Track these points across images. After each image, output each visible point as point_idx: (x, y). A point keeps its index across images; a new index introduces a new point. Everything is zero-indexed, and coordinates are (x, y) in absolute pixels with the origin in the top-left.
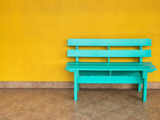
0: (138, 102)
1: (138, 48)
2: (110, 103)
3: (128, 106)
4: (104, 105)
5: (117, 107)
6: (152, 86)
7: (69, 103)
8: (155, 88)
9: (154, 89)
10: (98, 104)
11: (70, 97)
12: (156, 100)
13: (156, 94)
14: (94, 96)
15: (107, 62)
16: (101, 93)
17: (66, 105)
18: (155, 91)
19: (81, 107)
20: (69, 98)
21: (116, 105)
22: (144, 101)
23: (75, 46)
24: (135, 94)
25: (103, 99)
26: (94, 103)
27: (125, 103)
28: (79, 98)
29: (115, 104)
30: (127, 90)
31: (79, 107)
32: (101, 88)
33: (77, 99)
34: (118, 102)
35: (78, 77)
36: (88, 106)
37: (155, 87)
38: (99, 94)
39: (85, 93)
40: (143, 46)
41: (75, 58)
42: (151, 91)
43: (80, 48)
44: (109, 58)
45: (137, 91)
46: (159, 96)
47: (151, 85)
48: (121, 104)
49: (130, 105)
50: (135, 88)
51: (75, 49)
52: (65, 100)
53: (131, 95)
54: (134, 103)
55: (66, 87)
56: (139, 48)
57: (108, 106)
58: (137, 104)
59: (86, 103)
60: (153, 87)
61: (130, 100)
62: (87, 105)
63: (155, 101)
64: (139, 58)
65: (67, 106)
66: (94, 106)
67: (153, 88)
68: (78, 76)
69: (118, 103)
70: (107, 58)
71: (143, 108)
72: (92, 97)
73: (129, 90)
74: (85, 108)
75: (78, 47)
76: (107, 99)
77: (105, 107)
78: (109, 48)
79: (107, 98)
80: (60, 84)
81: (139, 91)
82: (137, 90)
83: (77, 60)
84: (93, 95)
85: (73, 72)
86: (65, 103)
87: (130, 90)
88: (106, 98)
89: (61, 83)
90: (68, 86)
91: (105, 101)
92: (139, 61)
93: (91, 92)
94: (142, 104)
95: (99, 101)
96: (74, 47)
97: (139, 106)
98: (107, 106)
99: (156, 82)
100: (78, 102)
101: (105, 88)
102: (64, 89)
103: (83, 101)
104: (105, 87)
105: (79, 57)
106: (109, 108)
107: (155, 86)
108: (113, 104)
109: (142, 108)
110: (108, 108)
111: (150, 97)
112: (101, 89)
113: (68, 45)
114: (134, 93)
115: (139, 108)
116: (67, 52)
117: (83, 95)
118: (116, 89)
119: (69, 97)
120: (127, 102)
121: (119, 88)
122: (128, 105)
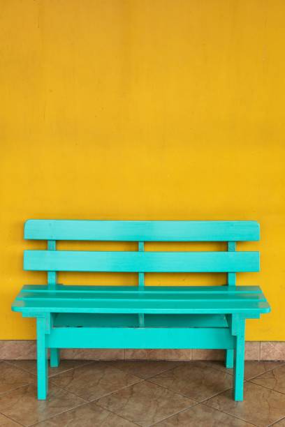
0: (221, 402)
1: (223, 245)
2: (139, 407)
3: (188, 417)
4: (120, 414)
5: (158, 420)
6: (265, 354)
7: (20, 406)
8: (274, 357)
9: (271, 361)
10: (104, 411)
11: (28, 390)
12: (272, 395)
13: (274, 375)
14: (98, 383)
15: (136, 288)
16: (120, 374)
17: (12, 413)
18: (274, 367)
19: (55, 422)
20: (25, 392)
21: (157, 411)
22: (236, 399)
23: (46, 241)
24: (216, 376)
25: (121, 395)
26: (94, 406)
27: (182, 406)
28: (54, 391)
29: (152, 410)
30: (194, 364)
31: (47, 422)
32: (123, 358)
33: (48, 396)
34: (164, 403)
35: (49, 333)
36: (74, 417)
37: (275, 354)
38: (115, 377)
39: (73, 373)
40: (238, 242)
41: (45, 273)
42: (262, 368)
43: (61, 246)
44: (141, 276)
45: (222, 369)
46: (281, 384)
47: (264, 349)
48: (171, 411)
49: (195, 412)
50: (219, 358)
51: (47, 249)
52: (11, 398)
53: (203, 382)
54: (207, 407)
55: (20, 356)
56: (227, 247)
57: (132, 415)
58: (218, 407)
59: (70, 406)
60: (267, 356)
61: (200, 396)
62: (73, 412)
63: (267, 401)
64: (226, 274)
65: (14, 416)
66: (92, 415)
67: (269, 359)
68: (49, 330)
69: (163, 407)
70: (136, 274)
71: (231, 423)
72: (92, 387)
73: (202, 363)
74: (65, 423)
75: (54, 242)
76: (132, 393)
77: (123, 419)
78: (141, 245)
79: (135, 389)
80: (5, 347)
81: (227, 366)
82: (223, 363)
83: (52, 279)
84: (97, 381)
85: (34, 316)
86: (9, 409)
87: (204, 364)
88: (132, 389)
89: (7, 344)
90: (26, 353)
91: (126, 400)
92: (227, 284)
93: (91, 372)
94: (232, 408)
95: (110, 399)
96: (42, 243)
97: (220, 416)
98: (128, 417)
99: (277, 342)
100: (47, 404)
101: (134, 357)
102: (15, 360)
103: (63, 399)
104: (132, 355)
105: (58, 273)
106: (133, 422)
107: (273, 352)
108: (147, 411)
109: (228, 422)
110: (132, 424)
111: (256, 386)
112: (121, 360)
113: (26, 237)
114: (212, 374)
115: (220, 423)
116: (22, 258)
117: (66, 382)
118: (164, 361)
119: (26, 388)
120: (188, 402)
121: (173, 358)
122: (191, 413)
